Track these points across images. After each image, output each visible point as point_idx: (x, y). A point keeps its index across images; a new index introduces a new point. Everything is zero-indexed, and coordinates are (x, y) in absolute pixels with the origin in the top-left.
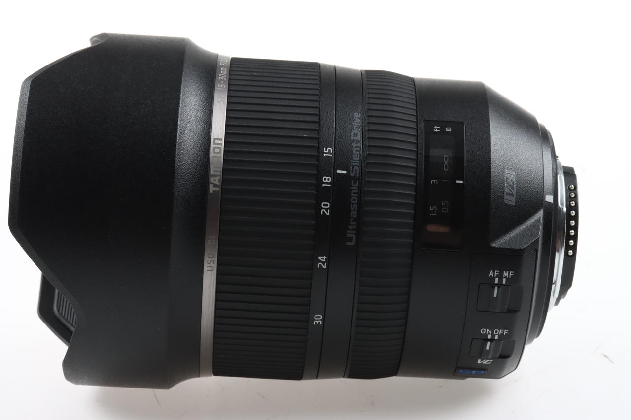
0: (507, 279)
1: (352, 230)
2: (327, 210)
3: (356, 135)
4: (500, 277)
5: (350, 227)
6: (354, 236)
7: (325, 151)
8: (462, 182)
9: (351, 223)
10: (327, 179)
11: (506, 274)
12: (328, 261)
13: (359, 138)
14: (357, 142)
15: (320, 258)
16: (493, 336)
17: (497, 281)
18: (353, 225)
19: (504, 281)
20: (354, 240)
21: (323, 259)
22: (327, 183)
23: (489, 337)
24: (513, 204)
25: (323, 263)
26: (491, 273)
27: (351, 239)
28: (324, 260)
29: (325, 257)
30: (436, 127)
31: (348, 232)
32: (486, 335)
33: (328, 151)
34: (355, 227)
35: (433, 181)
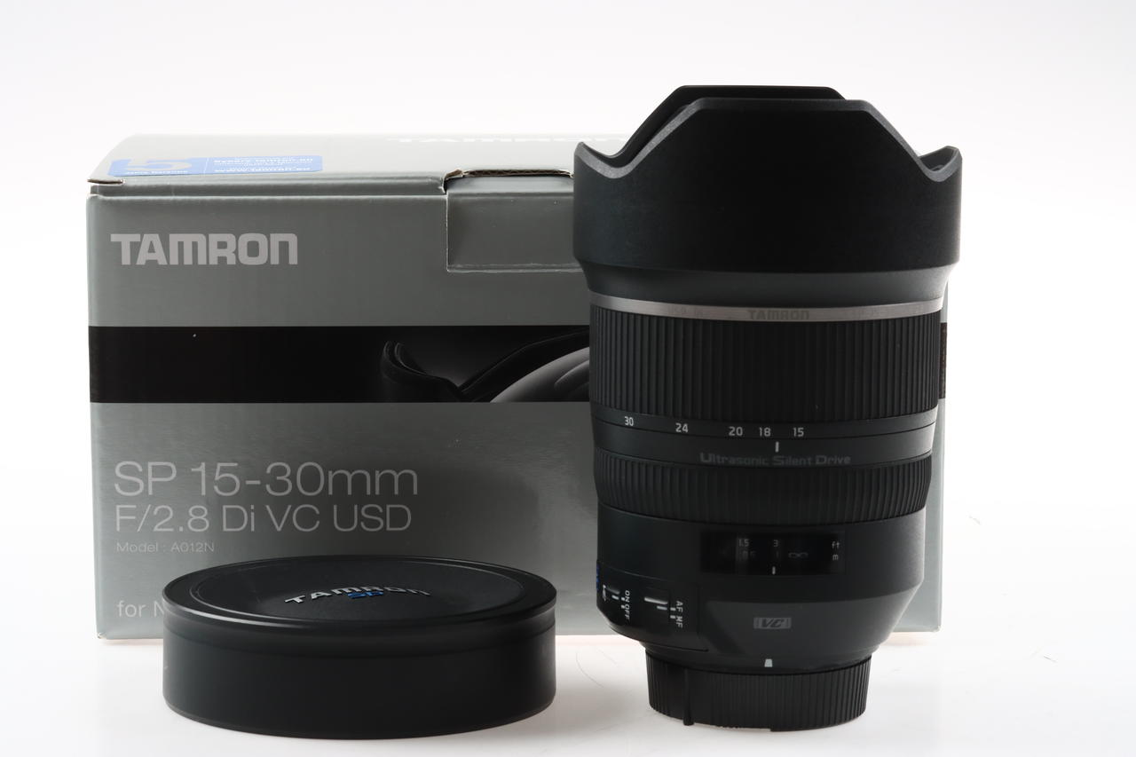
0: (675, 620)
1: (716, 459)
2: (735, 432)
3: (821, 460)
4: (677, 613)
5: (718, 457)
7: (799, 429)
8: (774, 572)
9: (723, 458)
10: (767, 432)
11: (680, 619)
12: (683, 434)
13: (818, 463)
14: (814, 461)
15: (686, 425)
16: (624, 603)
17: (673, 609)
18: (721, 460)
19: (673, 617)
20: (706, 461)
21: (685, 428)
22: (763, 432)
23: (623, 599)
24: (755, 627)
25: (681, 429)
26: (680, 603)
27: (707, 458)
28: (683, 430)
29: (687, 431)
30: (838, 544)
31: (714, 454)
32: (624, 596)
33: (799, 432)
34: (719, 462)
35: (777, 543)
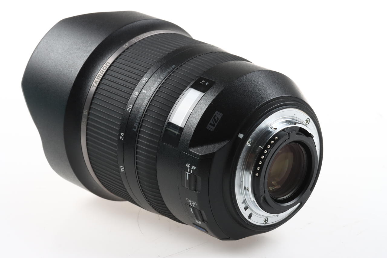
1: (137, 123)
2: (130, 109)
6: (137, 126)
12: (124, 136)
18: (138, 120)
19: (192, 172)
21: (122, 134)
25: (122, 137)
28: (123, 136)
31: (135, 123)
